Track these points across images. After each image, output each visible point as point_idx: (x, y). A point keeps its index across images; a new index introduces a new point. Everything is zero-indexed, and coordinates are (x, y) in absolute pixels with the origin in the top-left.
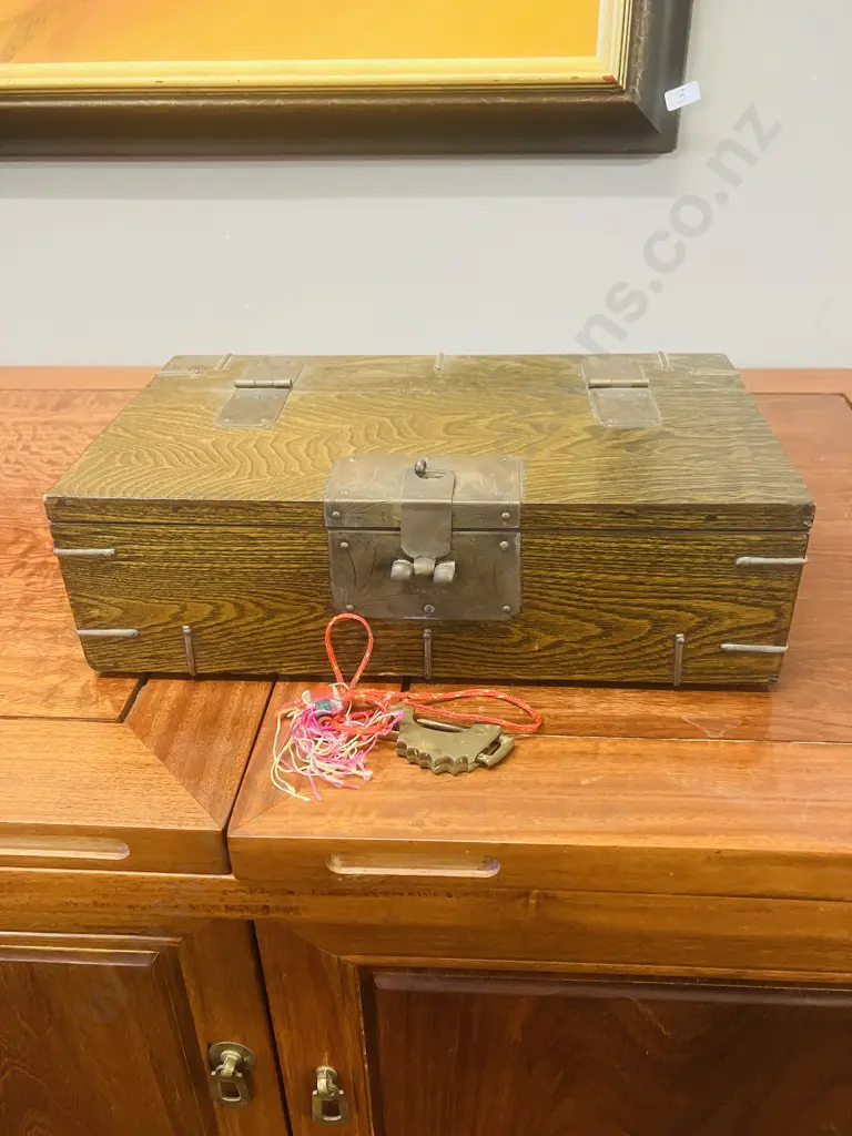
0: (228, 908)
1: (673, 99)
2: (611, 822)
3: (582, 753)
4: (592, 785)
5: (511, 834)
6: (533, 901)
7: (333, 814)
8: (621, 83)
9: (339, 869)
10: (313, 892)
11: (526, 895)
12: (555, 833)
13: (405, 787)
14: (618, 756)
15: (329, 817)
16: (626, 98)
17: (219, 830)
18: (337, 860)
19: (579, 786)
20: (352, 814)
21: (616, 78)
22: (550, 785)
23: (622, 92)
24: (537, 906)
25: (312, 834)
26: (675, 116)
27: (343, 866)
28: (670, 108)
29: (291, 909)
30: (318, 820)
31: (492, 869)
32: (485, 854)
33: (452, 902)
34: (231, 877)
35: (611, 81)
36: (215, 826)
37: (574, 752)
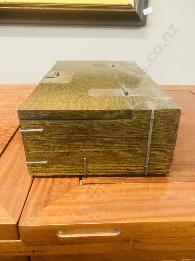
0: (19, 252)
1: (145, 12)
2: (159, 212)
3: (143, 189)
4: (149, 200)
5: (124, 219)
6: (131, 243)
7: (59, 215)
8: (132, 6)
9: (61, 235)
10: (52, 244)
11: (129, 241)
12: (140, 218)
13: (84, 204)
14: (155, 189)
15: (57, 216)
16: (133, 10)
17: (15, 223)
18: (60, 232)
19: (145, 200)
20: (66, 215)
21: (131, 4)
22: (135, 200)
23: (132, 8)
24: (132, 245)
25: (51, 223)
26: (145, 17)
27: (63, 234)
28: (145, 14)
29: (43, 251)
30: (53, 218)
31: (117, 232)
32: (115, 227)
33: (102, 245)
34: (20, 241)
35: (130, 5)
36: (14, 222)
37: (140, 188)
